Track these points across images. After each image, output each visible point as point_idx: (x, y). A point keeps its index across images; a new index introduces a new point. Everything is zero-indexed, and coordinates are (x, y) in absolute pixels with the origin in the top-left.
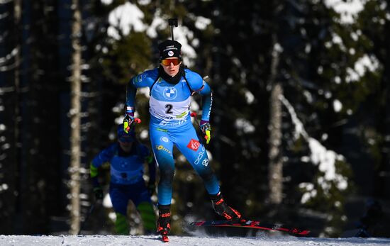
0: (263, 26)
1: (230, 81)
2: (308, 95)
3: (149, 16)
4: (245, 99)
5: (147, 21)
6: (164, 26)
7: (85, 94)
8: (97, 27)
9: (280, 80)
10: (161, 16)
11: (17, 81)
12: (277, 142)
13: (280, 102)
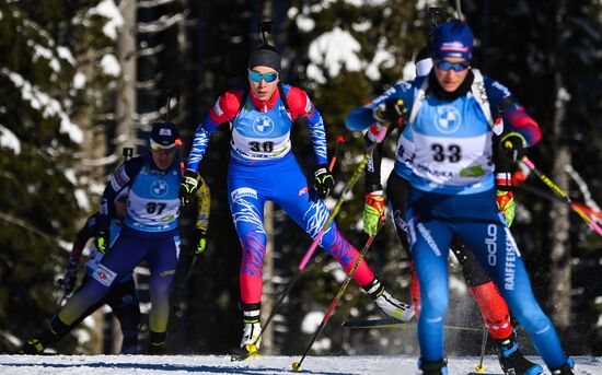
3: (370, 48)
5: (366, 55)
6: (391, 63)
8: (292, 64)
9: (567, 142)
10: (387, 48)
12: (562, 236)
13: (568, 174)
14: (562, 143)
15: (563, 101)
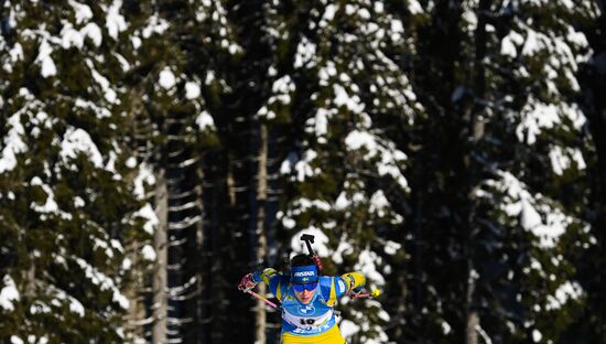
0: (461, 251)
1: (425, 311)
2: (511, 325)
3: (335, 241)
4: (441, 329)
5: (333, 246)
6: (350, 251)
7: (271, 326)
8: (279, 252)
9: (477, 308)
10: (347, 240)
11: (199, 311)
13: (477, 331)
14: (473, 309)
15: (474, 279)
